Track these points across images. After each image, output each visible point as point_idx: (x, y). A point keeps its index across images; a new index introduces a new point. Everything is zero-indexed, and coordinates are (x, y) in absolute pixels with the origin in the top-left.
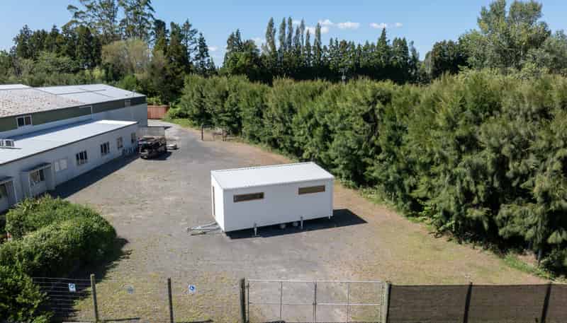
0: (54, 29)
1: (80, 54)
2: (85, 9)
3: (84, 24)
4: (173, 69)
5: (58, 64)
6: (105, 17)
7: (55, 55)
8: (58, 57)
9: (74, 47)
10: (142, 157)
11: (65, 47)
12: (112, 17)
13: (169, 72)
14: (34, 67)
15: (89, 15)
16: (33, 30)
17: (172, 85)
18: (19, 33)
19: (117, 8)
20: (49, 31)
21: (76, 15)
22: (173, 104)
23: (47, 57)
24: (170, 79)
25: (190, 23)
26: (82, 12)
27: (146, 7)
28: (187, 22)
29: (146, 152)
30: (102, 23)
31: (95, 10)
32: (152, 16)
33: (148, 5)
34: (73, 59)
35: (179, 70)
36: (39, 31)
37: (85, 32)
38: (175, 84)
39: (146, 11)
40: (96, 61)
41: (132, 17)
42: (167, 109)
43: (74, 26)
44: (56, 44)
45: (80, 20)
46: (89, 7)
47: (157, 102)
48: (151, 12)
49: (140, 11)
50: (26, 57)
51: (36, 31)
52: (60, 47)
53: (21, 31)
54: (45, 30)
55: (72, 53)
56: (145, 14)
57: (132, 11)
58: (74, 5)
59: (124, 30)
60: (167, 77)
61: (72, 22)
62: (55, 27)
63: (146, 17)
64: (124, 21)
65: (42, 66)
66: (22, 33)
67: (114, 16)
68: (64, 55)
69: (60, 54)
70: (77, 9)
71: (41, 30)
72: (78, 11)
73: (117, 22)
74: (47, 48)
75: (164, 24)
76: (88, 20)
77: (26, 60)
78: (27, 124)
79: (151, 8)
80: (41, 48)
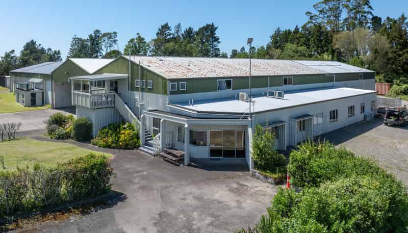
0: (297, 29)
1: (313, 45)
2: (317, 13)
3: (316, 24)
4: (395, 52)
5: (297, 52)
6: (332, 18)
7: (296, 45)
8: (298, 46)
9: (309, 40)
10: (386, 124)
11: (303, 40)
12: (337, 17)
13: (390, 55)
14: (281, 54)
15: (320, 17)
16: (282, 30)
17: (394, 66)
18: (274, 33)
19: (342, 10)
20: (292, 29)
21: (311, 18)
22: (398, 82)
23: (290, 47)
24: (391, 61)
25: (405, 16)
26: (316, 16)
27: (366, 6)
28: (403, 16)
29: (392, 119)
30: (329, 22)
31: (325, 13)
32: (371, 13)
33: (368, 5)
34: (307, 48)
35: (401, 53)
36: (286, 30)
37: (318, 28)
38: (396, 65)
39: (366, 9)
40: (325, 49)
41: (352, 15)
42: (391, 86)
43: (310, 25)
44: (297, 38)
45: (314, 22)
46: (321, 12)
47: (380, 80)
48: (370, 10)
49: (360, 10)
50: (277, 48)
51: (285, 30)
52: (299, 40)
53: (275, 31)
54: (290, 29)
55: (308, 44)
56: (365, 12)
57: (354, 11)
58: (310, 11)
59: (345, 26)
60: (389, 59)
61: (309, 22)
62: (297, 26)
63: (365, 15)
64: (346, 20)
65: (287, 53)
66: (276, 33)
67: (339, 16)
68: (301, 45)
69: (299, 45)
70: (312, 14)
71: (287, 29)
72: (313, 15)
73: (340, 20)
74: (290, 41)
75: (380, 19)
76: (319, 21)
77: (277, 50)
78: (289, 84)
79: (370, 7)
80: (287, 41)
